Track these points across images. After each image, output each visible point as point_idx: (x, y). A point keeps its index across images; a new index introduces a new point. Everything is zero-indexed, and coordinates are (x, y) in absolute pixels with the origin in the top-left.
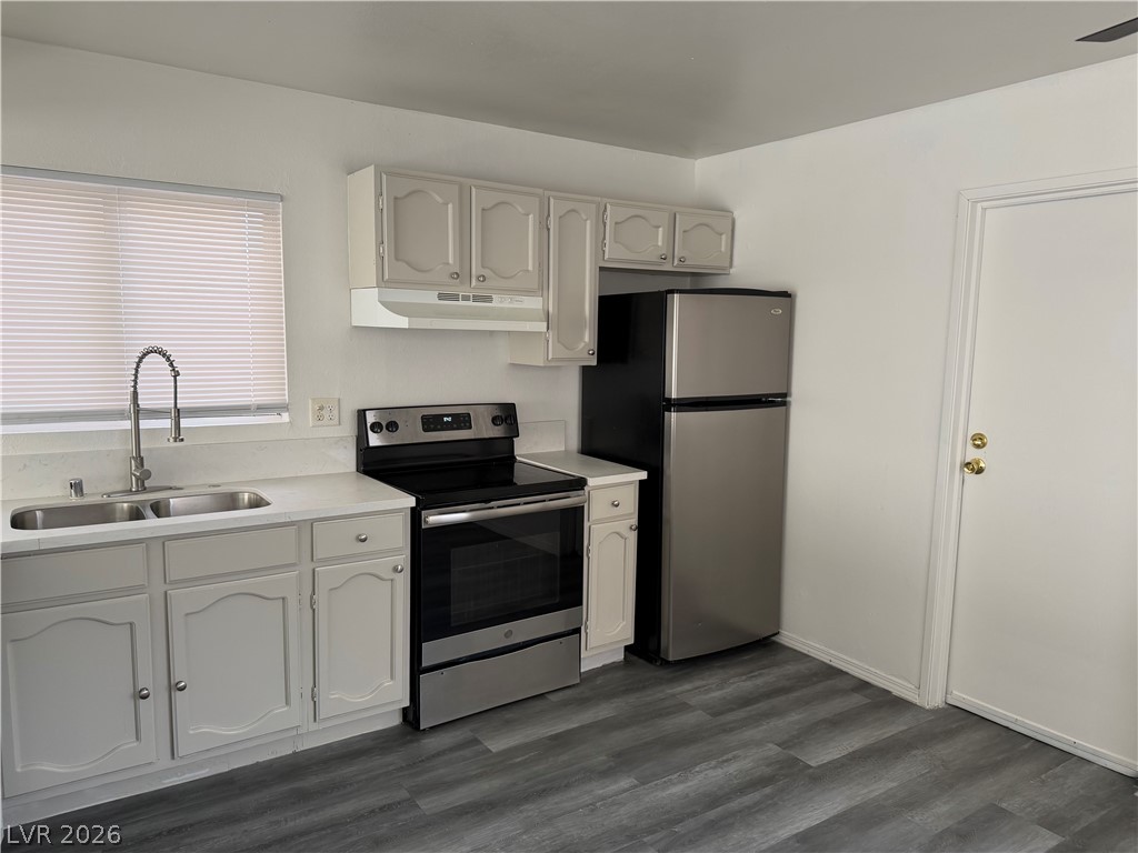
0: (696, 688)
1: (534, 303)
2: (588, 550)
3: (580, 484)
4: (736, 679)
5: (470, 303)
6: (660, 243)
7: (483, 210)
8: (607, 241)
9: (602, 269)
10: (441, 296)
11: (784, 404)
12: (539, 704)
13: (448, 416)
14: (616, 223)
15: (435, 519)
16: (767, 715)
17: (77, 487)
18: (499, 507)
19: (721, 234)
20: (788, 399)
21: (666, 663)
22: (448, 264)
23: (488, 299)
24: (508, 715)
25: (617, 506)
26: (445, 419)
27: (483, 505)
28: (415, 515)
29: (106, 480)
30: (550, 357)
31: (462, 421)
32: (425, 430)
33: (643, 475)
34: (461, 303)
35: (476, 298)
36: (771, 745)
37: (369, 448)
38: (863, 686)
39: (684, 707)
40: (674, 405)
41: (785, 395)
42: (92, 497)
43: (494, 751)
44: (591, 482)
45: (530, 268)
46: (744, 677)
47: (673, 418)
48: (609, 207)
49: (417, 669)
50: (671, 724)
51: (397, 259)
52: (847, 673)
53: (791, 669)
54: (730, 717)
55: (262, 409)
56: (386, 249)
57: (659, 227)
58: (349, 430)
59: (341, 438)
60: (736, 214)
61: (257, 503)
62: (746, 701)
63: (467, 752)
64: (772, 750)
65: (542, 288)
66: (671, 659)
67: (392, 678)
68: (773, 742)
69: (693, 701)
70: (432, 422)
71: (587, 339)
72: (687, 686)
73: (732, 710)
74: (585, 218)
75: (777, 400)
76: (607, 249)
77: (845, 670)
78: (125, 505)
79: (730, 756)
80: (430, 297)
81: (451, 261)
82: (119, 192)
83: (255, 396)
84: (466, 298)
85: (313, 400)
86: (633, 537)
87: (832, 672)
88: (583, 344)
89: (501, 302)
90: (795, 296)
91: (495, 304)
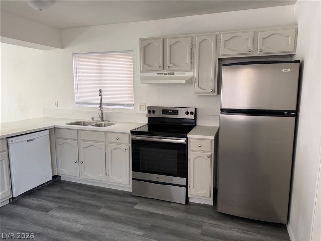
2: (189, 160)
5: (167, 75)
7: (170, 46)
9: (220, 59)
10: (158, 74)
11: (296, 116)
13: (171, 110)
14: (225, 41)
19: (289, 37)
20: (298, 113)
23: (173, 74)
30: (195, 92)
31: (175, 112)
33: (213, 137)
34: (164, 75)
35: (169, 74)
41: (296, 112)
43: (134, 208)
44: (189, 136)
45: (187, 62)
48: (222, 35)
51: (144, 63)
55: (128, 105)
56: (141, 61)
57: (248, 39)
63: (129, 205)
65: (192, 68)
66: (218, 210)
67: (126, 178)
69: (206, 227)
71: (211, 86)
74: (211, 41)
76: (221, 51)
80: (154, 74)
81: (160, 63)
83: (127, 102)
85: (139, 103)
89: (178, 74)
91: (176, 74)
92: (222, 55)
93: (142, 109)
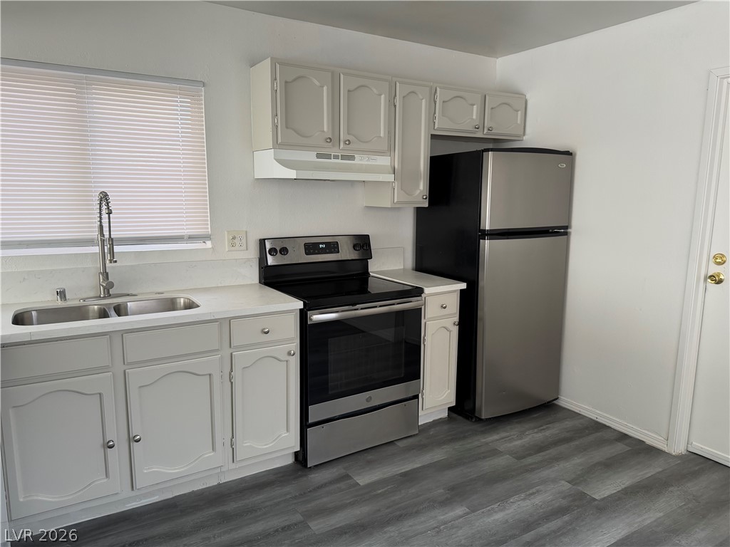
0: (503, 438)
1: (384, 161)
2: (424, 340)
3: (418, 292)
4: (531, 431)
5: (339, 161)
6: (474, 117)
7: (349, 91)
8: (437, 115)
9: (433, 137)
10: (319, 156)
11: (566, 234)
12: (391, 449)
13: (322, 243)
14: (443, 102)
15: (318, 317)
16: (557, 459)
17: (62, 294)
18: (362, 309)
19: (518, 111)
20: (569, 230)
21: (479, 420)
22: (323, 131)
23: (352, 158)
24: (369, 457)
25: (445, 308)
26: (321, 246)
27: (351, 307)
28: (303, 314)
29: (82, 289)
30: (395, 201)
31: (332, 247)
32: (307, 254)
33: (463, 286)
34: (333, 160)
35: (344, 157)
36: (563, 482)
37: (267, 266)
38: (623, 437)
39: (495, 453)
40: (487, 235)
41: (566, 227)
42: (72, 302)
43: (361, 484)
44: (427, 291)
45: (382, 135)
46: (536, 430)
47: (486, 244)
48: (438, 89)
49: (305, 424)
50: (487, 466)
51: (287, 128)
52: (609, 427)
53: (568, 424)
54: (529, 460)
55: (192, 238)
56: (279, 120)
57: (474, 105)
58: (253, 253)
59: (249, 260)
60: (528, 97)
61: (190, 305)
62: (540, 448)
63: (342, 485)
64: (565, 486)
65: (391, 149)
66: (483, 418)
67: (288, 430)
68: (563, 480)
69: (501, 448)
70: (311, 248)
71: (422, 187)
72: (496, 437)
73: (530, 455)
74: (421, 98)
75: (559, 231)
76: (437, 121)
77: (607, 424)
78: (96, 307)
79: (534, 490)
80: (310, 156)
81: (325, 129)
82: (86, 79)
83: (187, 229)
84: (336, 157)
85: (228, 232)
86: (455, 330)
87: (598, 427)
88: (419, 191)
89: (361, 160)
90: (575, 154)
91: (357, 161)
92: (439, 129)
93: (237, 247)
